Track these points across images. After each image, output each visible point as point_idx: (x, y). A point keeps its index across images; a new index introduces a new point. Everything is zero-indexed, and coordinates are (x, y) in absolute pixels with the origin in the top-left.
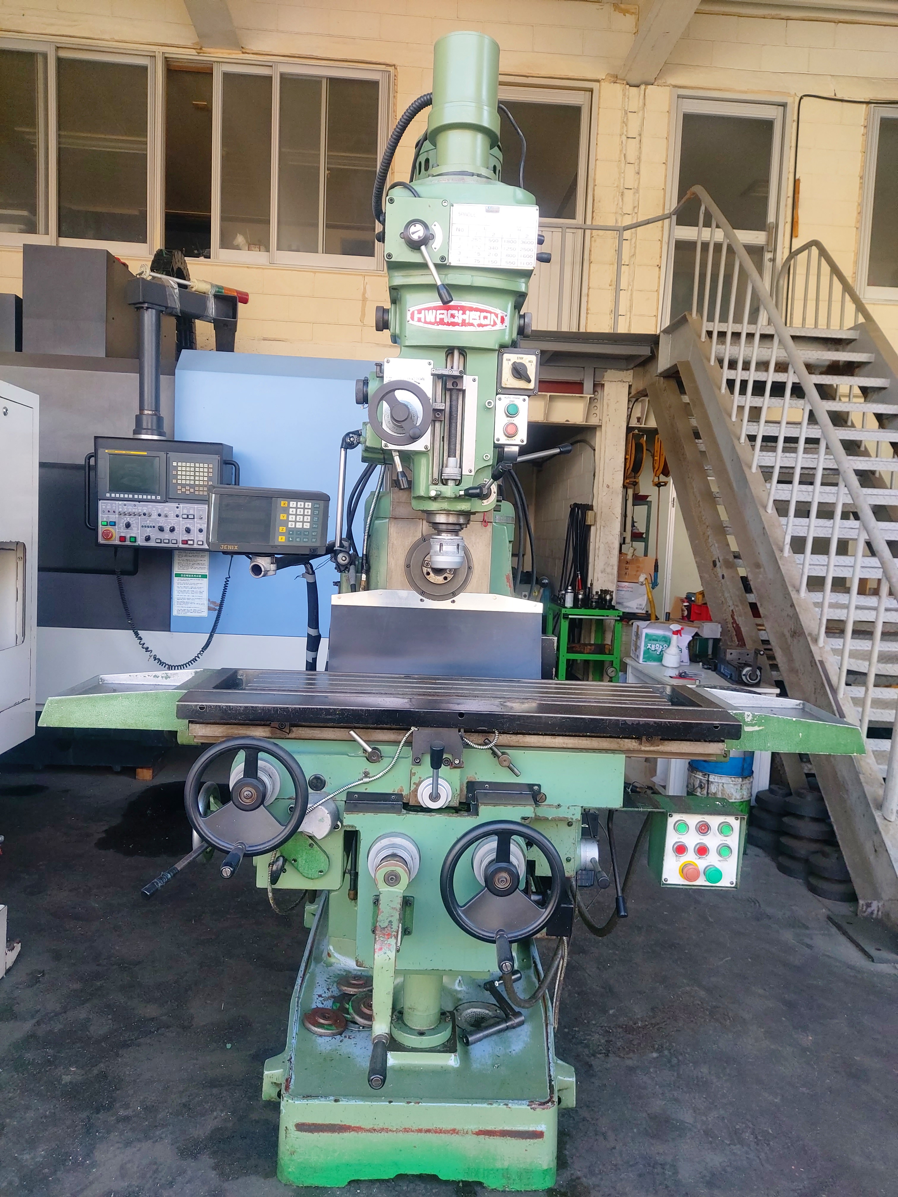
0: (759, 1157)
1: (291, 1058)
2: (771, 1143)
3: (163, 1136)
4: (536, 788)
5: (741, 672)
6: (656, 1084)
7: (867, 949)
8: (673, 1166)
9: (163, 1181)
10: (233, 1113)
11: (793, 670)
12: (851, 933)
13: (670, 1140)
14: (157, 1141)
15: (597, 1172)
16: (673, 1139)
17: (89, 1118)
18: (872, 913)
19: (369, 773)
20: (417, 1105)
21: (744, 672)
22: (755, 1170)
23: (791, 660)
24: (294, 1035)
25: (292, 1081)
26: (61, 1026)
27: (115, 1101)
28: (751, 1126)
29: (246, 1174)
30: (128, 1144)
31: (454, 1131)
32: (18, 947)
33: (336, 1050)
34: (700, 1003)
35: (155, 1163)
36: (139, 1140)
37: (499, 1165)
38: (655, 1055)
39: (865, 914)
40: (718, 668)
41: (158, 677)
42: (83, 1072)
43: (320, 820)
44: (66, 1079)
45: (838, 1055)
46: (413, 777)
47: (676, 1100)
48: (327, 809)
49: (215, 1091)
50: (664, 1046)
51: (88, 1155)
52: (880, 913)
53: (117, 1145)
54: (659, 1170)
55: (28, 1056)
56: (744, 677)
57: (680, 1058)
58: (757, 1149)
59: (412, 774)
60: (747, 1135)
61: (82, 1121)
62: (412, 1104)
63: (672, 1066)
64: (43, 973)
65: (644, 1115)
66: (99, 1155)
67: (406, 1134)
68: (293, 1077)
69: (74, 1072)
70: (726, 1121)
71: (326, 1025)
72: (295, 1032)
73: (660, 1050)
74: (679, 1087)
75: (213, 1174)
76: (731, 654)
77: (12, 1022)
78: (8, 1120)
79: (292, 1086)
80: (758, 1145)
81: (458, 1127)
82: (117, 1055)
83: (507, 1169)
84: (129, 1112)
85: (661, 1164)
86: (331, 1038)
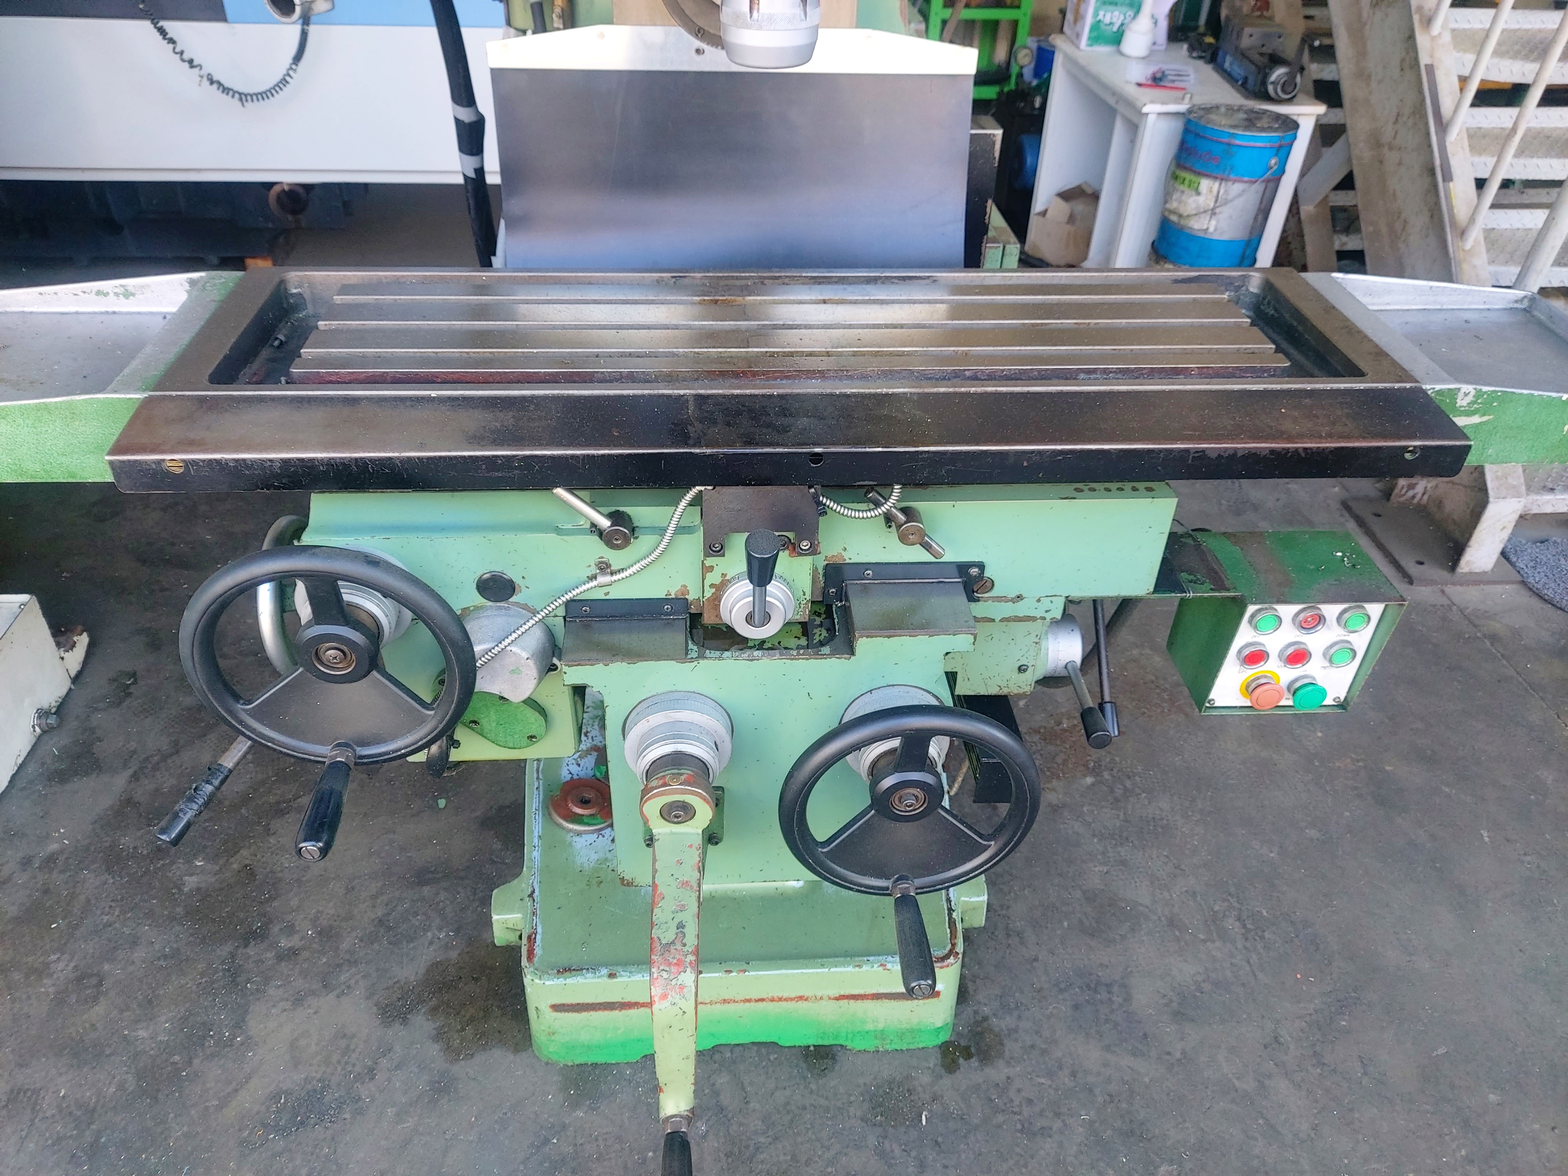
0: (1249, 962)
1: (533, 892)
2: (1266, 935)
3: (352, 982)
4: (974, 571)
5: (1266, 77)
6: (1094, 835)
7: (1403, 563)
8: (1124, 986)
9: (358, 1069)
10: (457, 931)
11: (1363, 75)
12: (1379, 534)
13: (1118, 937)
14: (343, 993)
15: (1013, 1006)
16: (1123, 937)
17: (233, 956)
18: (1414, 497)
19: (608, 566)
20: (741, 974)
21: (1273, 78)
22: (1243, 985)
23: (1361, 53)
24: (536, 840)
25: (538, 937)
26: (173, 781)
27: (270, 921)
28: (1236, 905)
29: (484, 1048)
30: (298, 1001)
31: (801, 998)
32: (83, 641)
33: (606, 859)
34: (1154, 678)
35: (344, 1036)
36: (313, 993)
37: (870, 1027)
38: (1089, 780)
39: (1402, 499)
40: (1219, 60)
41: (106, 294)
42: (217, 868)
43: (513, 672)
44: (191, 882)
45: (1361, 764)
46: (708, 575)
47: (1123, 863)
48: (524, 649)
49: (426, 890)
50: (1103, 763)
51: (239, 1025)
52: (1426, 497)
53: (282, 1005)
54: (1103, 995)
55: (127, 841)
56: (1270, 88)
57: (1128, 784)
58: (1246, 948)
59: (706, 569)
60: (1231, 924)
61: (223, 963)
62: (734, 974)
63: (1117, 800)
64: (133, 675)
65: (1078, 894)
66: (254, 1025)
67: (726, 1005)
68: (539, 930)
69: (202, 870)
70: (1199, 898)
71: (587, 816)
72: (536, 834)
73: (1095, 771)
74: (1127, 839)
75: (434, 1050)
76: (1251, 36)
77: (94, 776)
78: (107, 967)
79: (538, 951)
80: (1247, 939)
81: (806, 994)
82: (268, 831)
83: (882, 1031)
84: (294, 942)
85: (1107, 985)
86: (595, 835)
